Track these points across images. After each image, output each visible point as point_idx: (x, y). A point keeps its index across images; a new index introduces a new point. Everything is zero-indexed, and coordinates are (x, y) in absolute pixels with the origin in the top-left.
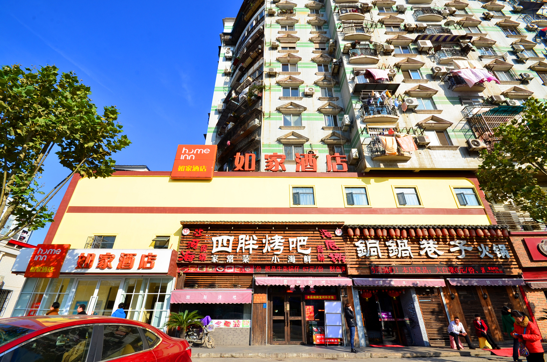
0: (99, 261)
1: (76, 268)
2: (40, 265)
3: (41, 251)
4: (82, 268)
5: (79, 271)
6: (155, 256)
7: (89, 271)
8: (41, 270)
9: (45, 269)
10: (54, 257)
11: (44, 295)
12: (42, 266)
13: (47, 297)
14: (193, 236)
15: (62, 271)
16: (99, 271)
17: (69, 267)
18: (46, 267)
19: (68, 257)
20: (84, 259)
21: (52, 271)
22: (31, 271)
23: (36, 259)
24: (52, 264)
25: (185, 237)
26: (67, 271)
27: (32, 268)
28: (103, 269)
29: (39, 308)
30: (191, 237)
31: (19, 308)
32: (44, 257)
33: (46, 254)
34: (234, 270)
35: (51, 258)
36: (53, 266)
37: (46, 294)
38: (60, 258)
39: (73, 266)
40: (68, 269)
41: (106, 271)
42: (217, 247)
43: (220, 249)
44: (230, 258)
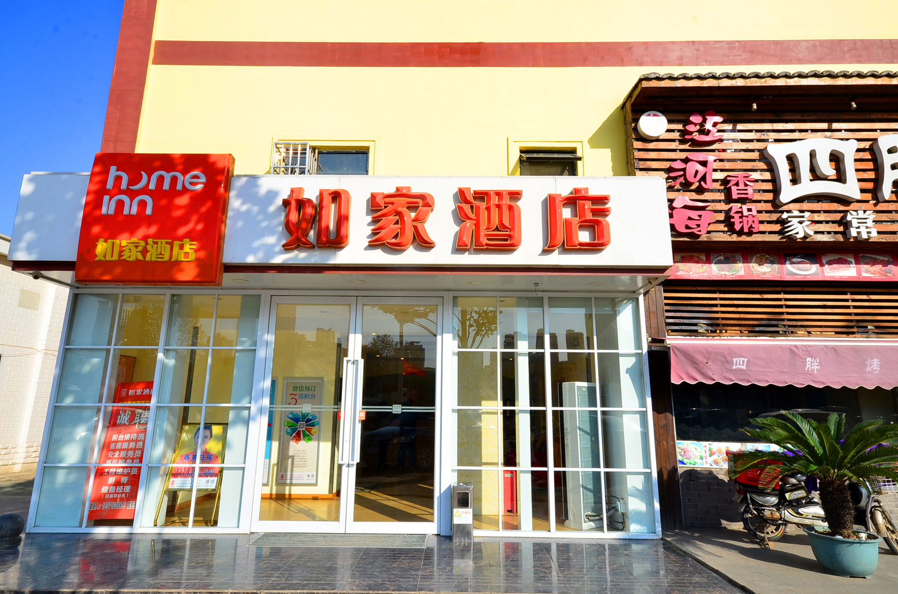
0: (375, 221)
1: (287, 248)
2: (132, 232)
3: (118, 179)
4: (309, 246)
5: (300, 257)
6: (603, 200)
7: (342, 257)
8: (144, 252)
9: (159, 251)
10: (183, 200)
11: (160, 355)
12: (145, 238)
13: (171, 362)
14: (682, 142)
15: (230, 255)
16: (379, 257)
17: (256, 244)
18: (162, 243)
19: (235, 203)
20: (309, 211)
21: (192, 256)
22: (100, 257)
23: (108, 207)
24: (182, 231)
25: (652, 146)
26: (250, 260)
27: (101, 247)
28: (396, 248)
29: (154, 400)
30: (673, 145)
31: (68, 401)
32: (143, 204)
33: (145, 191)
34: (859, 272)
35: (171, 207)
36: (190, 236)
37: (166, 352)
38: (208, 204)
39: (271, 240)
40: (255, 251)
41: (412, 256)
42: (795, 181)
43: (808, 187)
44: (863, 221)
